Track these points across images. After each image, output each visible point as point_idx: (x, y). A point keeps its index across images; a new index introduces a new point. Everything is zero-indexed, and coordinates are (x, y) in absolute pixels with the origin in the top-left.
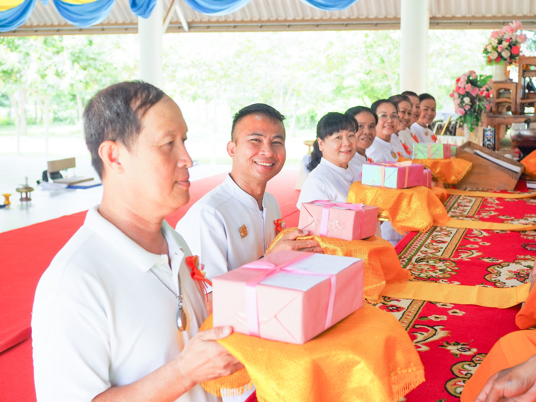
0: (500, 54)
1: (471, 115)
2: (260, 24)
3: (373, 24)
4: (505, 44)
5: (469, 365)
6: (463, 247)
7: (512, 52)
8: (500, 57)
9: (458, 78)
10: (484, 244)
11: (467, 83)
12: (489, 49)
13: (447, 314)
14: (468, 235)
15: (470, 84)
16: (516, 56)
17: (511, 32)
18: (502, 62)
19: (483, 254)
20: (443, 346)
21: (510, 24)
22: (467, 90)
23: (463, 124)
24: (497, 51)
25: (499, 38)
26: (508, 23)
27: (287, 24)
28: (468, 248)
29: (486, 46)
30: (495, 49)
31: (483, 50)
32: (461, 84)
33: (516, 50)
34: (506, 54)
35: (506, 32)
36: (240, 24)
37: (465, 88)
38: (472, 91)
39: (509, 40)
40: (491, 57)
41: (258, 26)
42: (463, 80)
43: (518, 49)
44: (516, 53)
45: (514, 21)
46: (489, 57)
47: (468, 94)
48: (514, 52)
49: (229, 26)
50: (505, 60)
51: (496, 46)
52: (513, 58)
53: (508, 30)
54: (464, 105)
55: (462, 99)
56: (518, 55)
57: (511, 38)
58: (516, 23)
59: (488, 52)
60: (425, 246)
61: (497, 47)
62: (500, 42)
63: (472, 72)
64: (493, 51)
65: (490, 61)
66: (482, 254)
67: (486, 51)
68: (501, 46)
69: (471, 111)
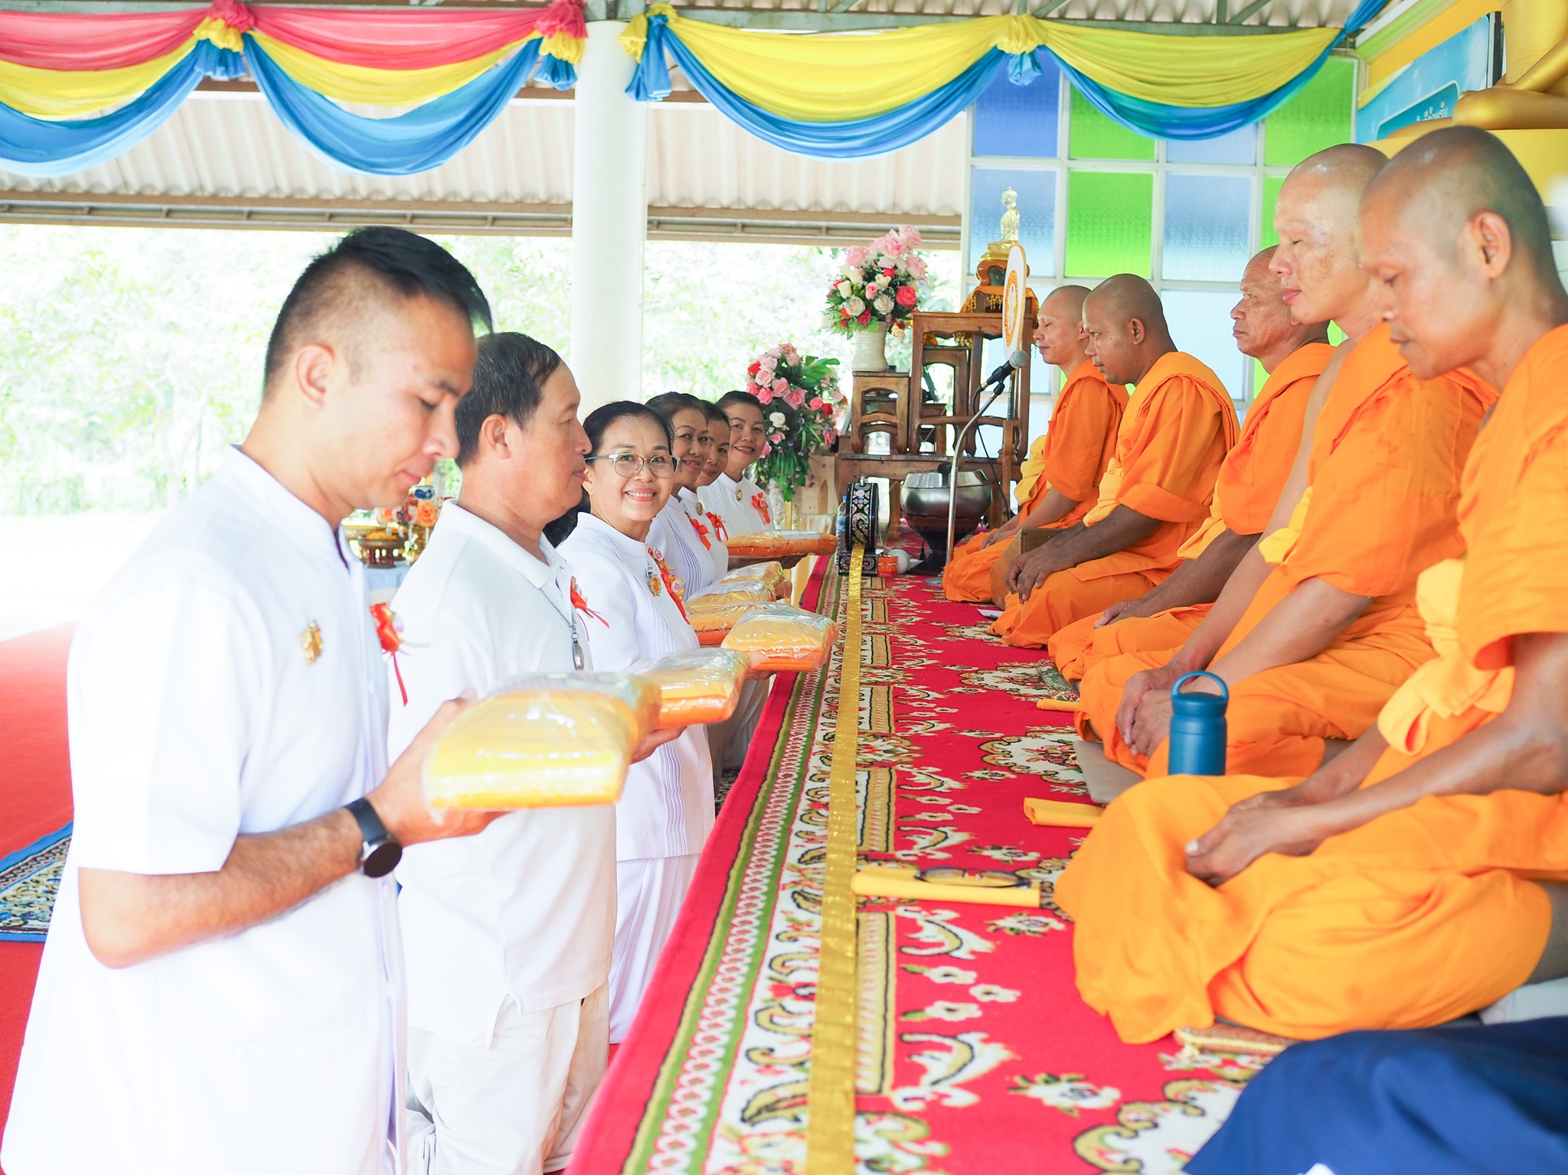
0: (869, 304)
1: (787, 457)
2: (165, 207)
3: (485, 218)
4: (882, 281)
5: (1118, 1134)
6: (911, 819)
7: (899, 302)
8: (870, 312)
9: (754, 362)
10: (961, 809)
11: (778, 376)
12: (844, 290)
13: (972, 1000)
14: (906, 787)
15: (784, 380)
16: (908, 312)
17: (896, 252)
18: (875, 324)
19: (976, 836)
20: (1017, 1087)
21: (893, 232)
22: (778, 395)
23: (768, 479)
24: (864, 298)
25: (866, 266)
26: (887, 231)
27: (246, 209)
28: (925, 820)
29: (835, 285)
30: (859, 292)
31: (828, 292)
32: (761, 379)
33: (909, 295)
34: (884, 305)
35: (884, 253)
36: (108, 205)
37: (771, 388)
38: (791, 396)
39: (893, 272)
40: (849, 312)
41: (160, 210)
42: (768, 367)
43: (912, 292)
44: (908, 302)
45: (901, 227)
46: (843, 311)
47: (779, 404)
48: (904, 299)
49: (73, 210)
50: (882, 319)
51: (860, 286)
52: (899, 314)
53: (889, 247)
54: (771, 430)
55: (766, 417)
56: (912, 308)
57: (895, 267)
58: (906, 231)
59: (843, 300)
60: (801, 820)
61: (864, 287)
62: (869, 276)
63: (788, 349)
64: (853, 297)
65: (845, 322)
66: (973, 838)
67: (834, 296)
68: (871, 284)
69: (788, 448)
